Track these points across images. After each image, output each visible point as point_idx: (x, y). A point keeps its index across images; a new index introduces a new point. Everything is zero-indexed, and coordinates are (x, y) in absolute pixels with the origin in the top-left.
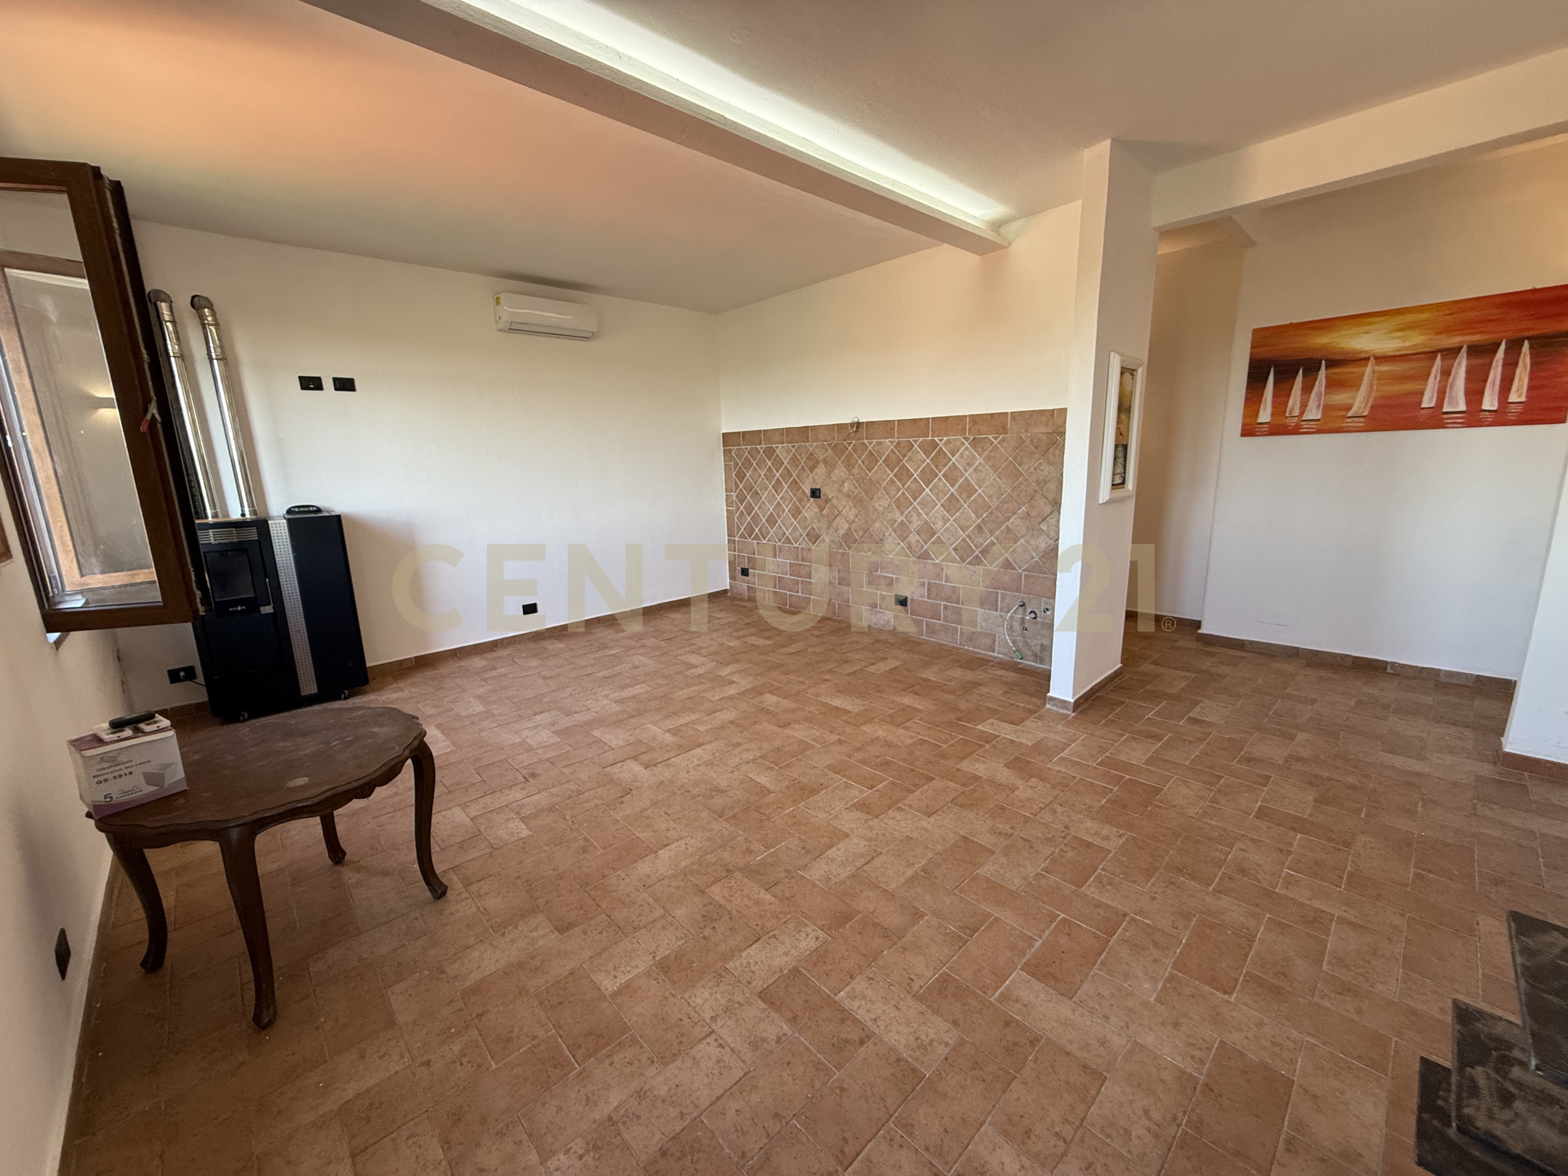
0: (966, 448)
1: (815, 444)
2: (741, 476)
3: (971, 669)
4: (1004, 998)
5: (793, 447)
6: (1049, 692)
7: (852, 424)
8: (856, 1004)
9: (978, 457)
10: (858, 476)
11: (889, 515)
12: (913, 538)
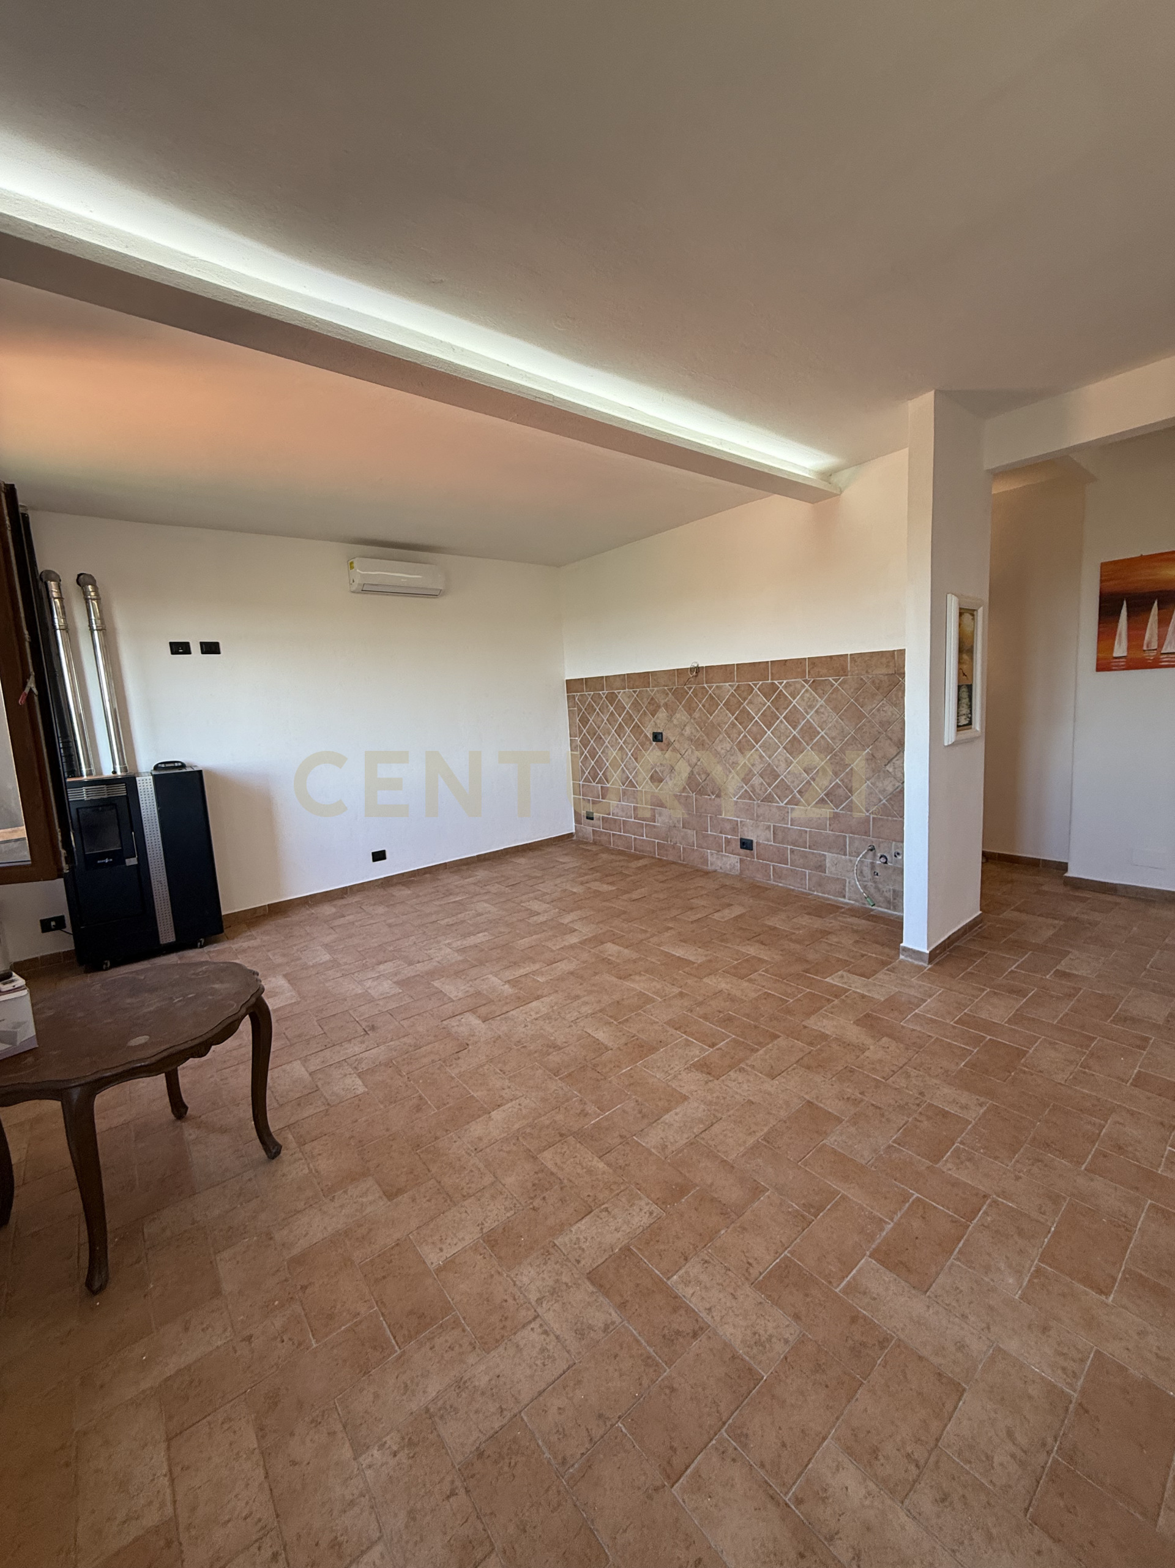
0: (807, 691)
1: (656, 689)
2: (584, 721)
3: (820, 917)
4: (851, 1289)
5: (635, 692)
6: (902, 942)
7: (692, 669)
8: (689, 1291)
9: (820, 699)
10: (699, 720)
11: (732, 758)
12: (756, 781)
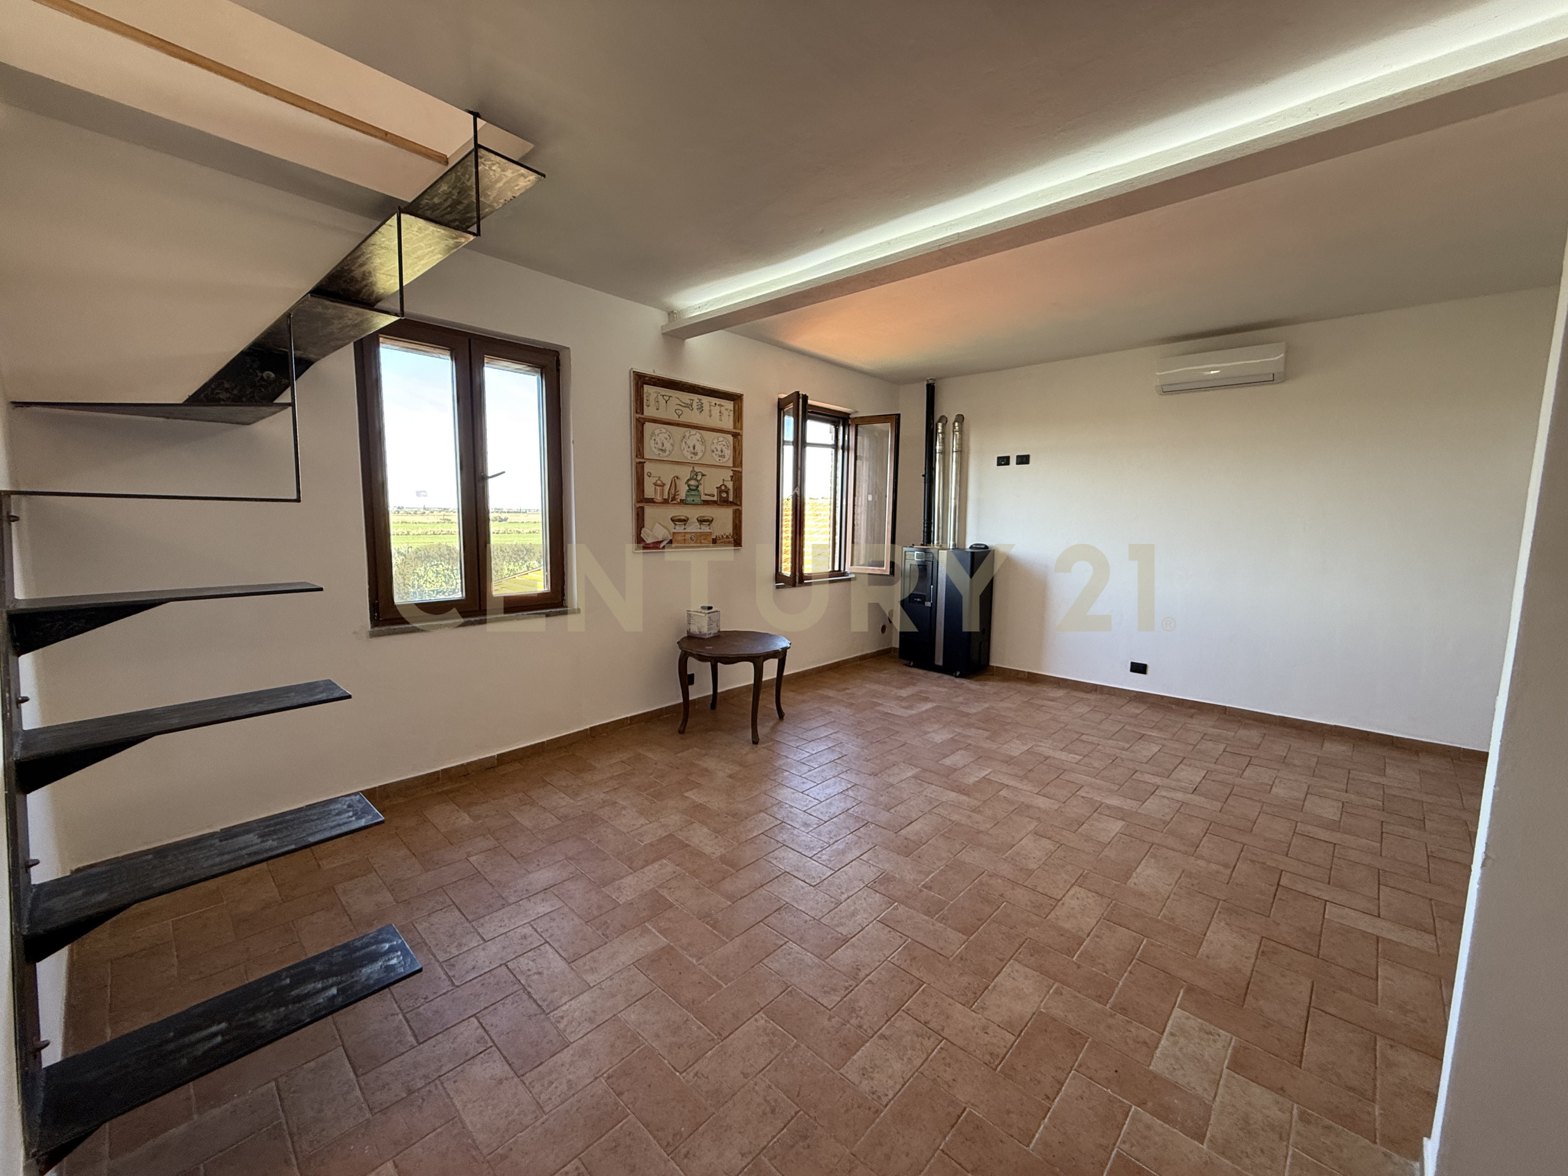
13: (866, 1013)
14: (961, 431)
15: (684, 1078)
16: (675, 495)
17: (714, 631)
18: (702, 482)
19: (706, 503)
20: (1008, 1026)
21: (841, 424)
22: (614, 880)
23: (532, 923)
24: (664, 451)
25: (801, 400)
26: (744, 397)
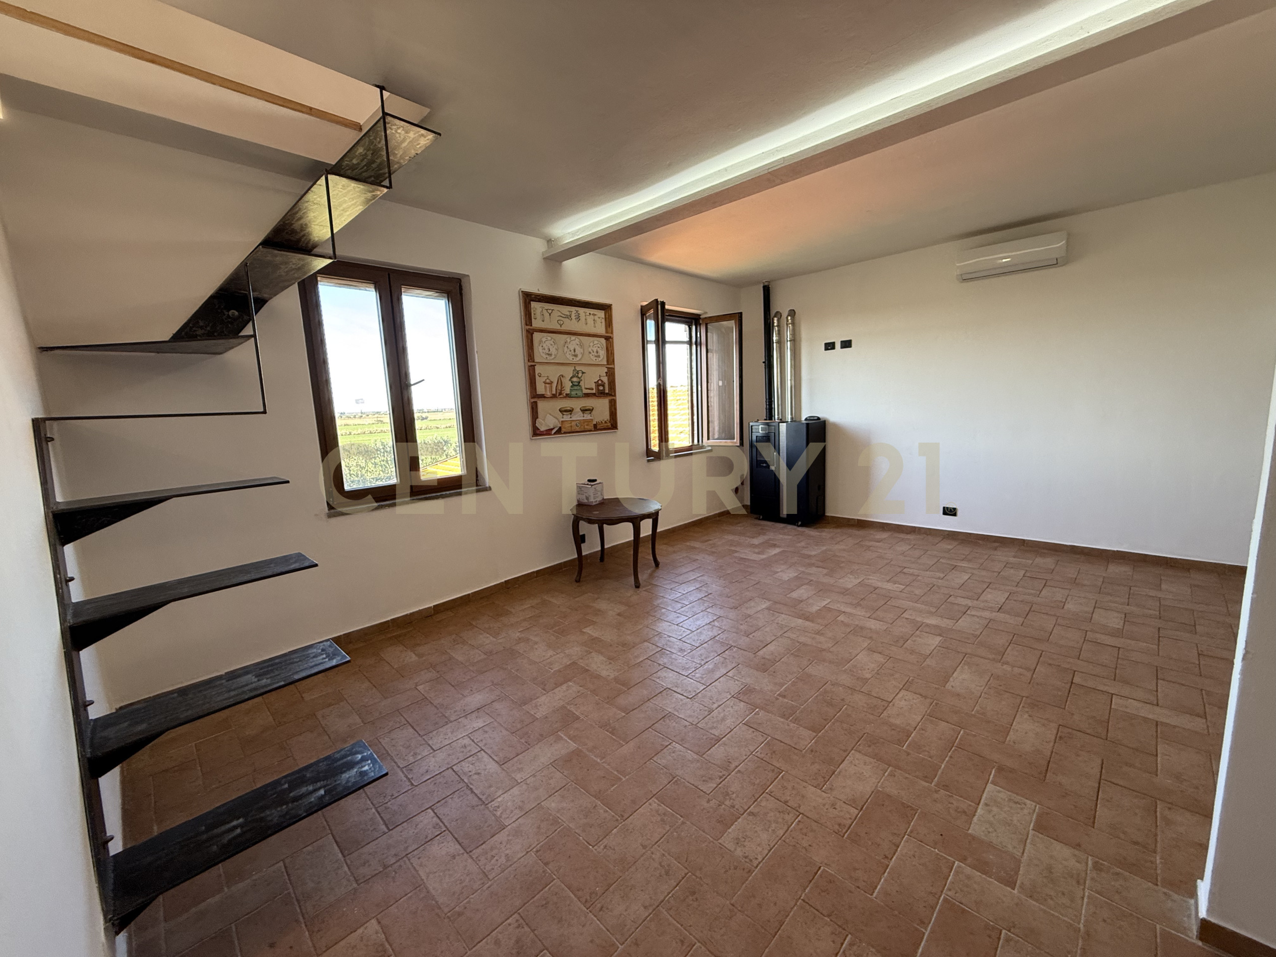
13: (737, 796)
14: (793, 324)
15: (596, 850)
16: (561, 391)
17: (599, 499)
18: (582, 378)
19: (587, 395)
20: (852, 802)
21: (694, 323)
22: (531, 700)
23: (470, 735)
24: (550, 355)
25: (659, 306)
26: (613, 307)
